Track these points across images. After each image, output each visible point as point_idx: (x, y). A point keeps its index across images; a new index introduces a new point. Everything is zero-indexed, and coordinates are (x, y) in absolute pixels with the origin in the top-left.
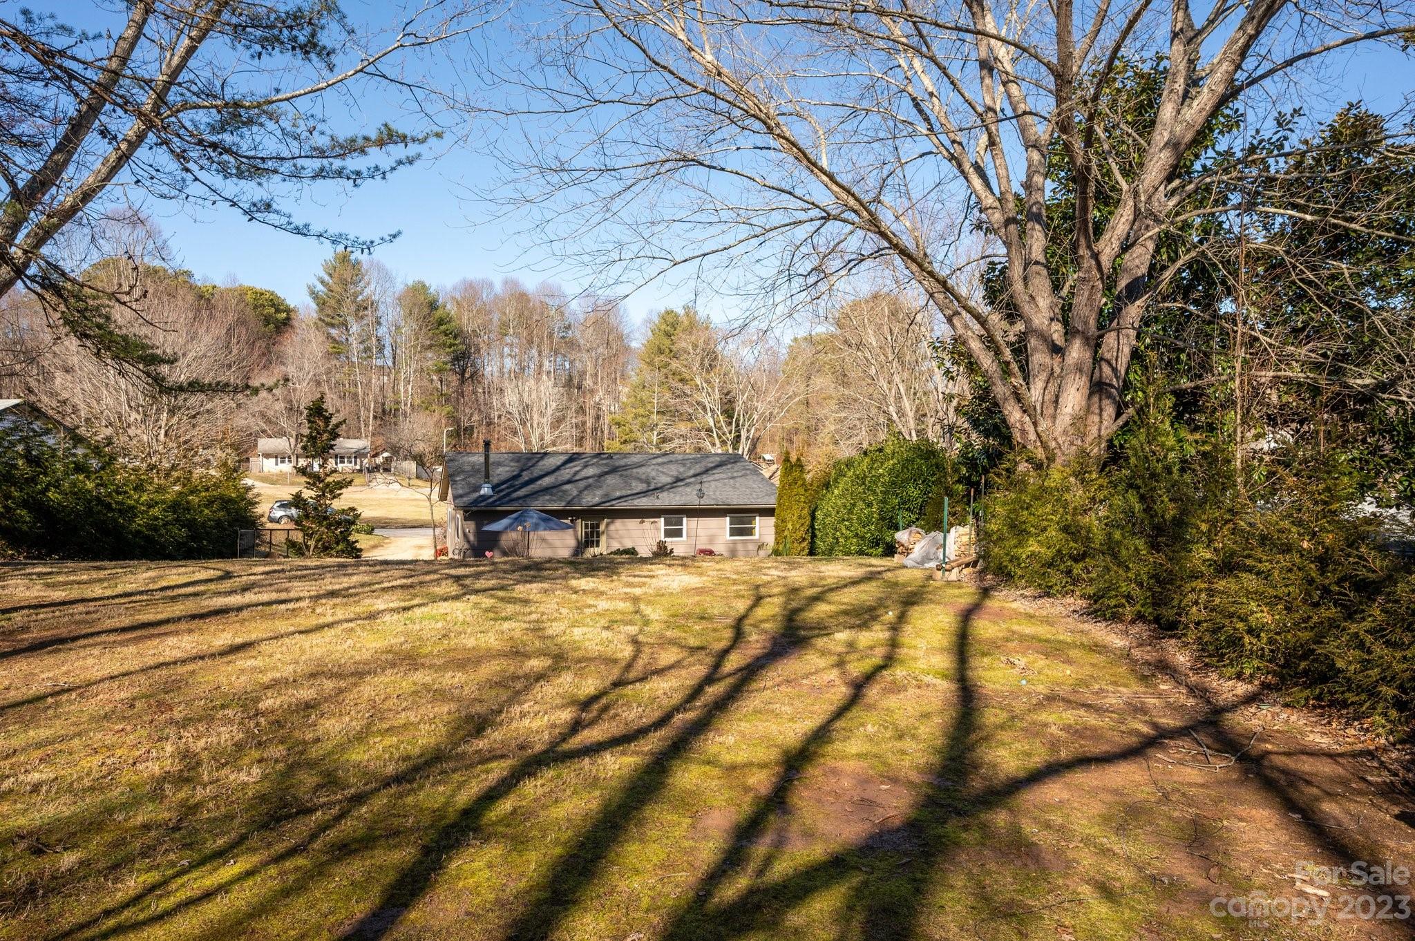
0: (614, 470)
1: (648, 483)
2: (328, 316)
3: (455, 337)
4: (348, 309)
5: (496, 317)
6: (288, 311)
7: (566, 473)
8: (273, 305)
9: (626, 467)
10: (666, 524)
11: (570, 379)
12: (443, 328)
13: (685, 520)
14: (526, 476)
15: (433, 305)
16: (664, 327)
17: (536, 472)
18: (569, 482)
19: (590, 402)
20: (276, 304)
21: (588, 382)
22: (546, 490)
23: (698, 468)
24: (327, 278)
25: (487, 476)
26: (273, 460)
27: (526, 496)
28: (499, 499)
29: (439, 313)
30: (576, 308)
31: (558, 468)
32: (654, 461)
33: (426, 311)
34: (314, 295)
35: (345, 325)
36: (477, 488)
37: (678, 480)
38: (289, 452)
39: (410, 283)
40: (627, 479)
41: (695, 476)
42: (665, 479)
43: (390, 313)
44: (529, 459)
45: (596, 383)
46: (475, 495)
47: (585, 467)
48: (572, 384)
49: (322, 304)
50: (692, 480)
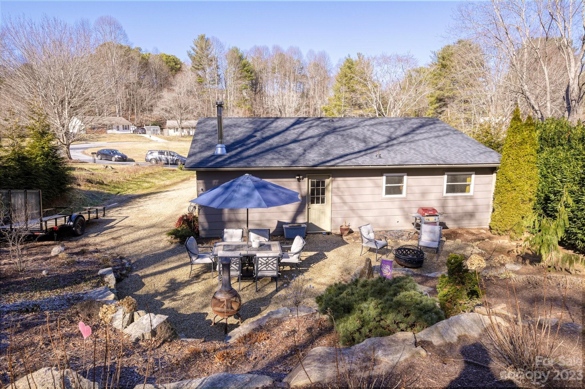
0: (334, 130)
1: (364, 141)
2: (196, 65)
3: (251, 73)
4: (205, 62)
5: (270, 64)
6: (181, 64)
7: (292, 134)
8: (175, 62)
9: (344, 128)
10: (387, 182)
11: (303, 93)
12: (245, 68)
13: (405, 177)
14: (258, 135)
15: (241, 58)
16: (347, 64)
17: (268, 133)
18: (295, 141)
19: (312, 103)
20: (176, 62)
21: (311, 93)
22: (272, 149)
23: (404, 129)
24: (195, 48)
25: (221, 137)
26: (173, 130)
27: (256, 155)
28: (230, 157)
29: (244, 62)
30: (305, 58)
31: (287, 129)
32: (367, 123)
33: (238, 61)
34: (190, 55)
35: (203, 69)
36: (211, 146)
37: (391, 139)
38: (178, 126)
39: (231, 47)
40: (346, 138)
41: (405, 135)
42: (379, 139)
43: (224, 63)
44: (264, 122)
45: (314, 93)
46: (208, 154)
47: (309, 128)
48: (304, 95)
49: (193, 59)
50: (402, 139)
